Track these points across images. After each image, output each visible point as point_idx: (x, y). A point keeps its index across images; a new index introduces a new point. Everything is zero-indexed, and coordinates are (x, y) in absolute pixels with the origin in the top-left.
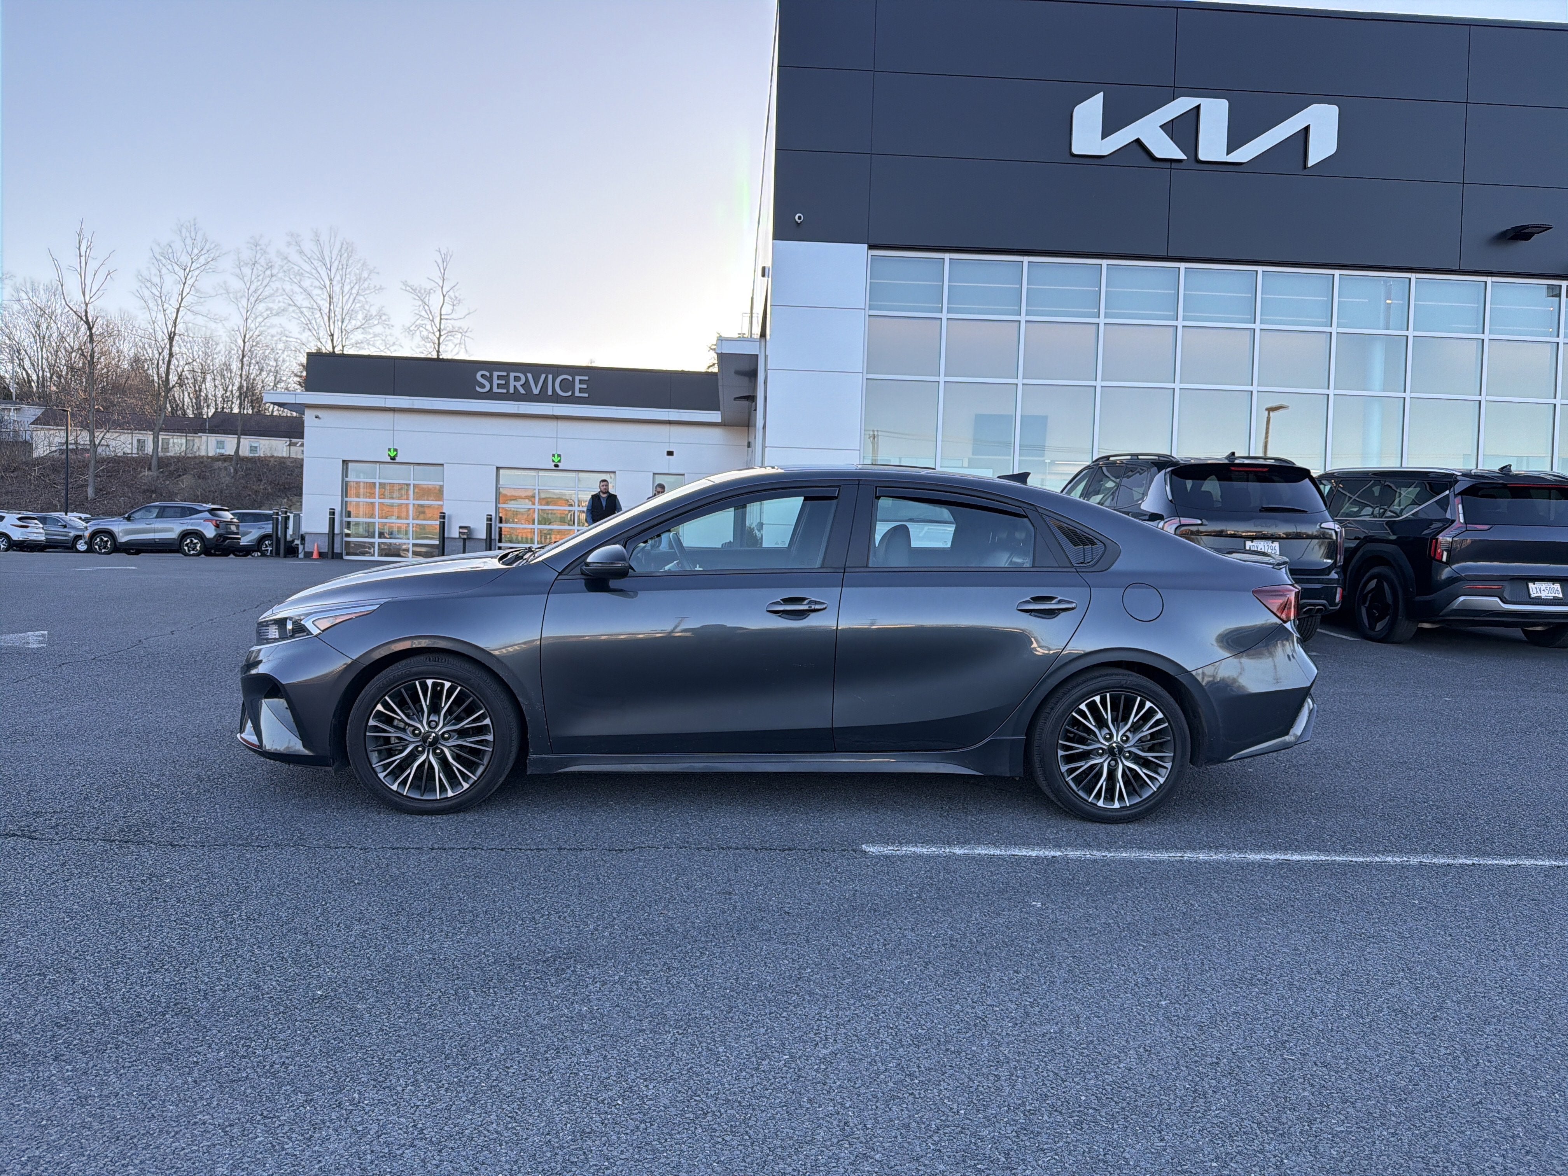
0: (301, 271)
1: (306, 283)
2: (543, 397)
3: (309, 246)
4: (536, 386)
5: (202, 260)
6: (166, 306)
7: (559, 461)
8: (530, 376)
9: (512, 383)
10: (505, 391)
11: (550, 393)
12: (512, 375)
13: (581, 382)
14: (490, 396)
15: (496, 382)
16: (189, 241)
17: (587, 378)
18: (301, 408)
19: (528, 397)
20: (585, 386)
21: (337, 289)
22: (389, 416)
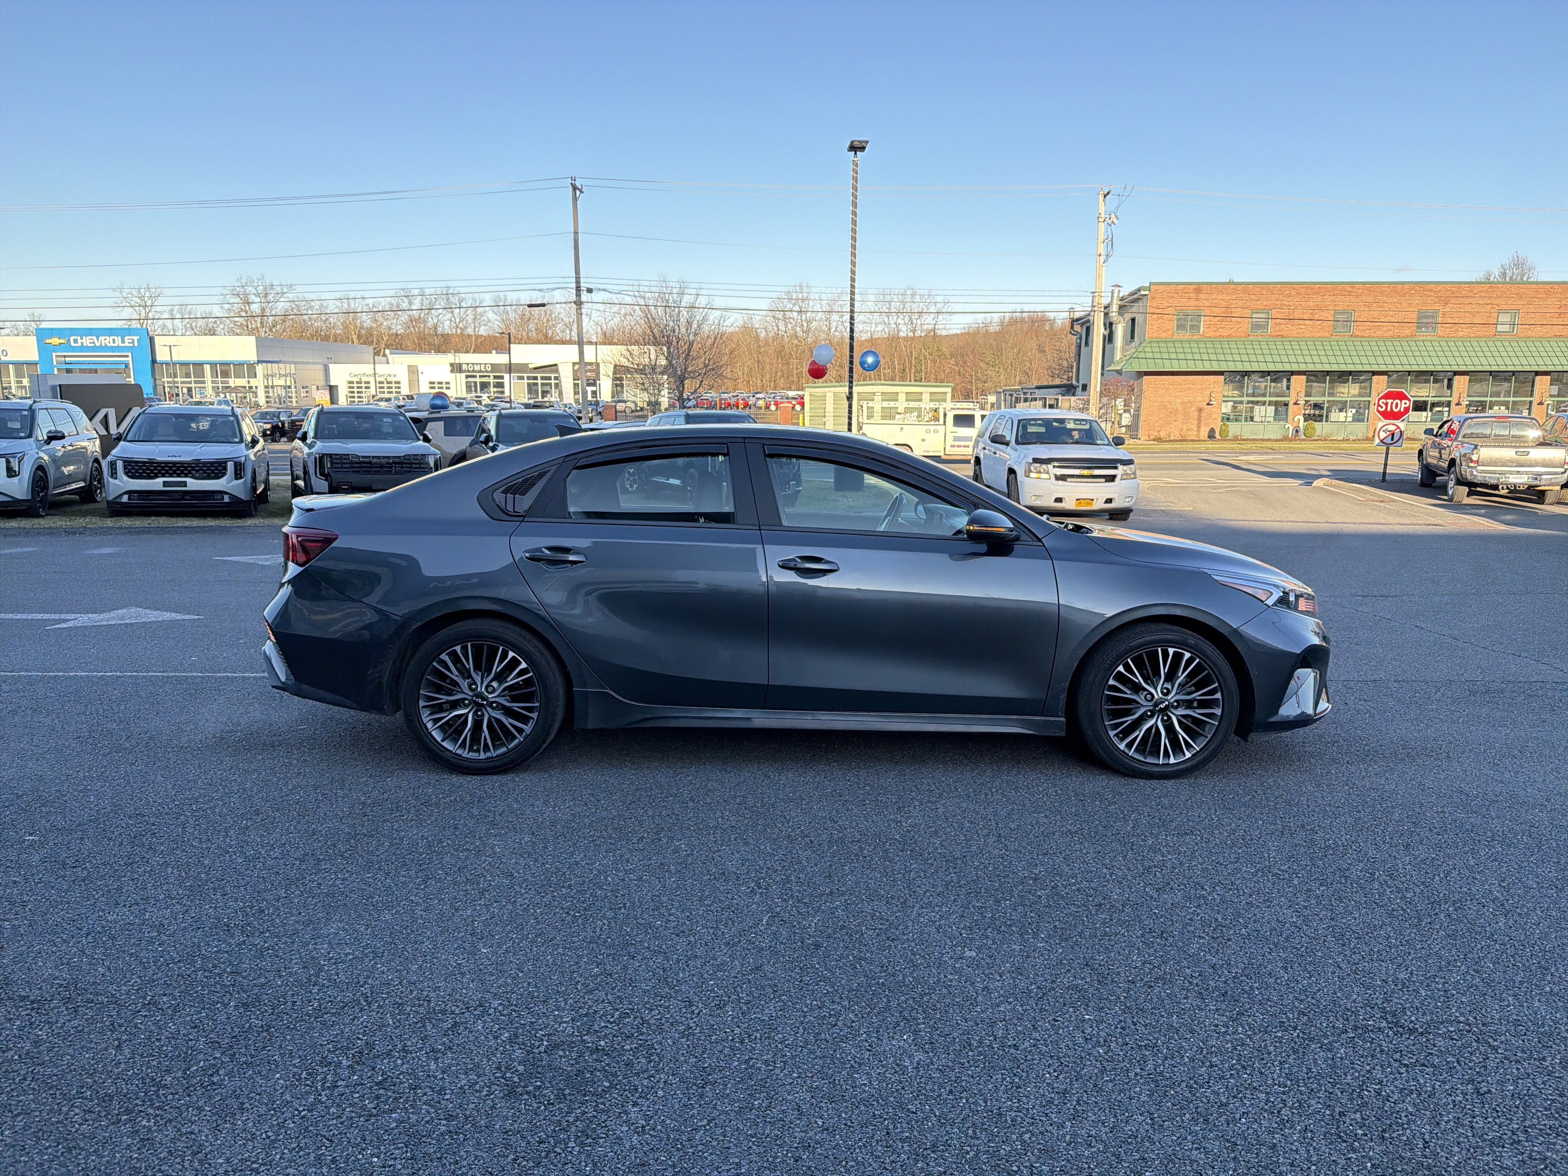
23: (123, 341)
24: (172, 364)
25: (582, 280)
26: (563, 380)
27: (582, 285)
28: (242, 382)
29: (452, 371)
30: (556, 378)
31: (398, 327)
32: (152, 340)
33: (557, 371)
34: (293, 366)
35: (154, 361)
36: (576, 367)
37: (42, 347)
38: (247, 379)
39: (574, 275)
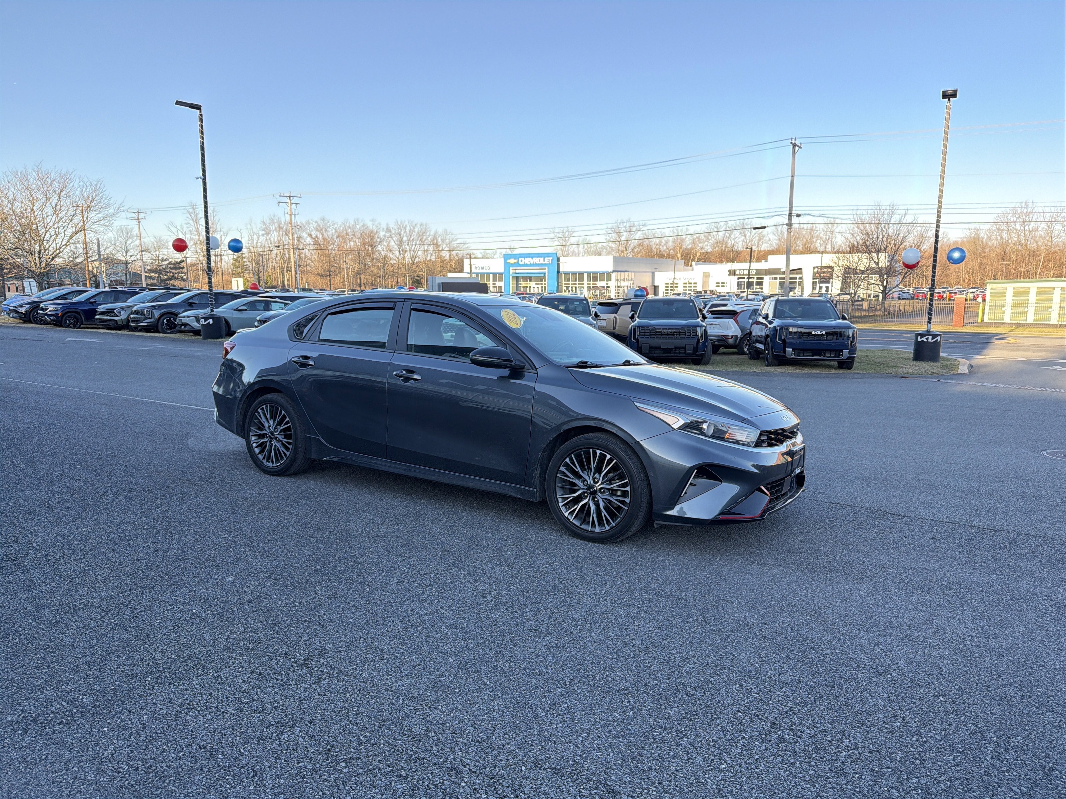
23: (544, 261)
24: (567, 274)
25: (794, 209)
26: (804, 278)
27: (793, 212)
28: (603, 284)
29: (729, 275)
30: (800, 278)
31: (708, 247)
32: (558, 260)
33: (801, 273)
34: (633, 274)
35: (558, 272)
36: (816, 270)
37: (507, 265)
38: (606, 282)
39: (788, 206)
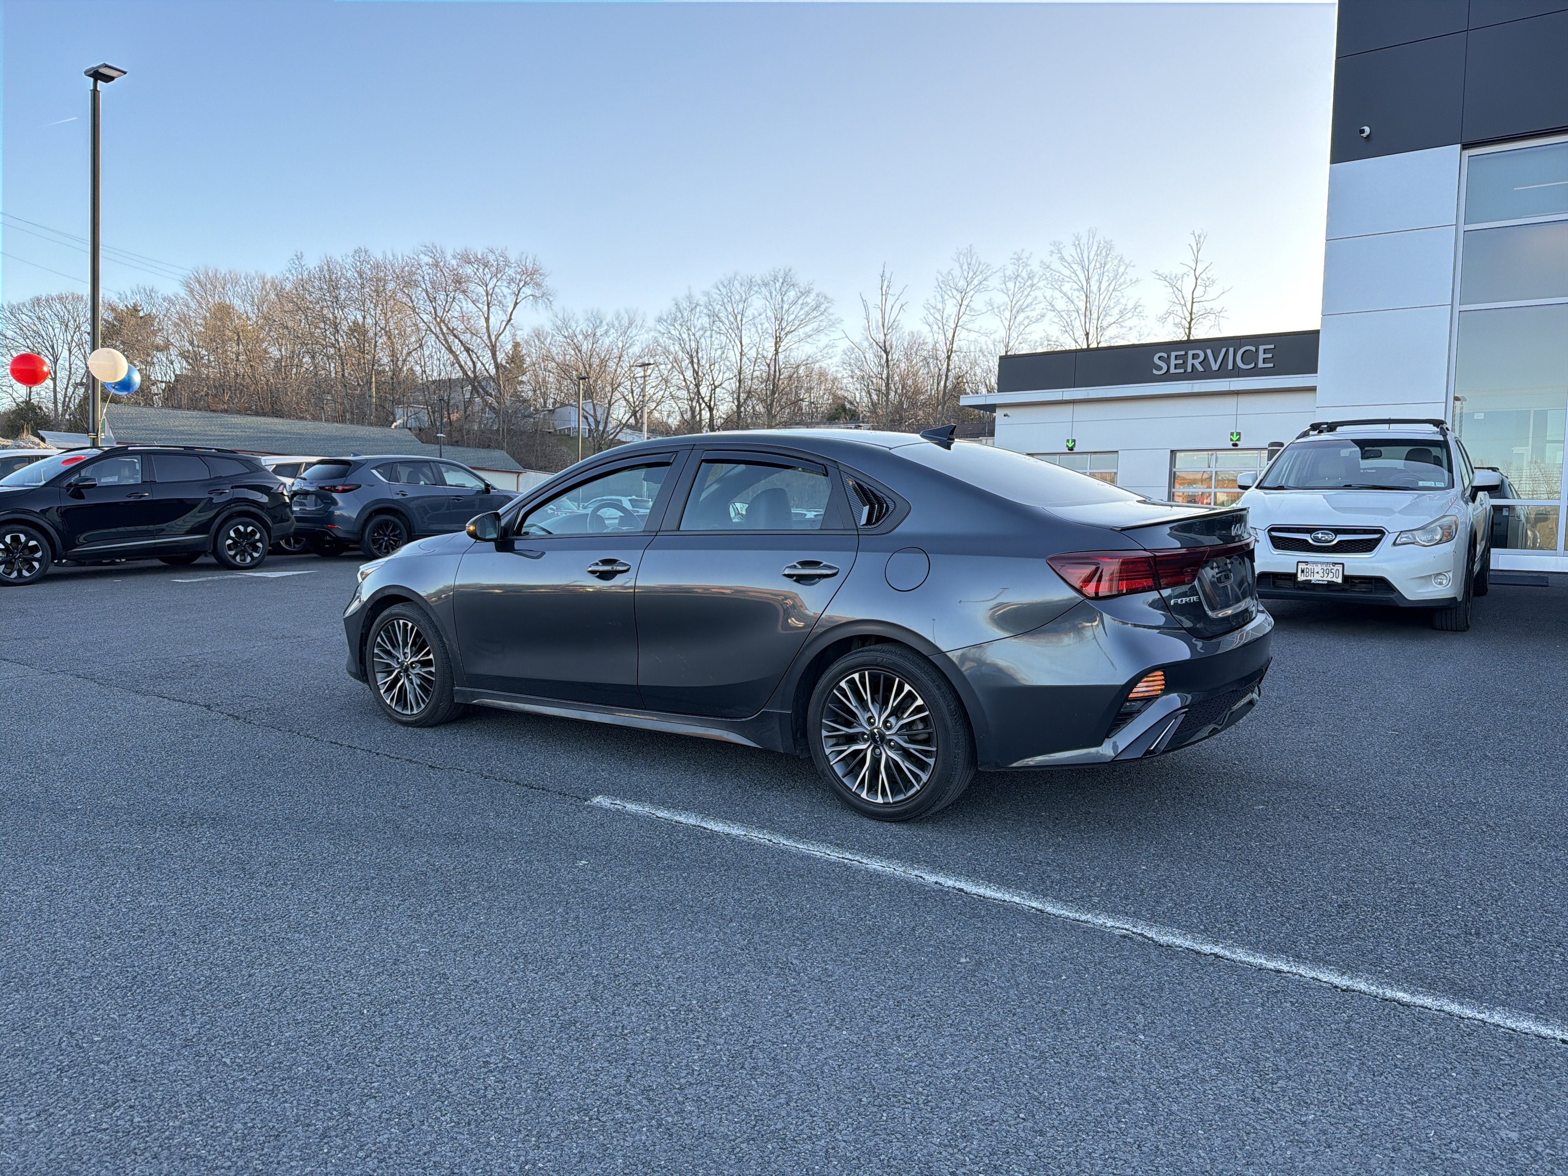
0: (1062, 277)
1: (1066, 287)
2: (1223, 373)
3: (1069, 252)
4: (1216, 362)
5: (976, 282)
6: (946, 327)
7: (1239, 440)
8: (1209, 352)
9: (1190, 361)
10: (1182, 371)
11: (1230, 367)
12: (1190, 353)
13: (1265, 351)
14: (1167, 377)
15: (1173, 362)
16: (965, 267)
17: (1272, 346)
18: (992, 408)
19: (1208, 374)
20: (1270, 356)
21: (1094, 287)
22: (1069, 408)
